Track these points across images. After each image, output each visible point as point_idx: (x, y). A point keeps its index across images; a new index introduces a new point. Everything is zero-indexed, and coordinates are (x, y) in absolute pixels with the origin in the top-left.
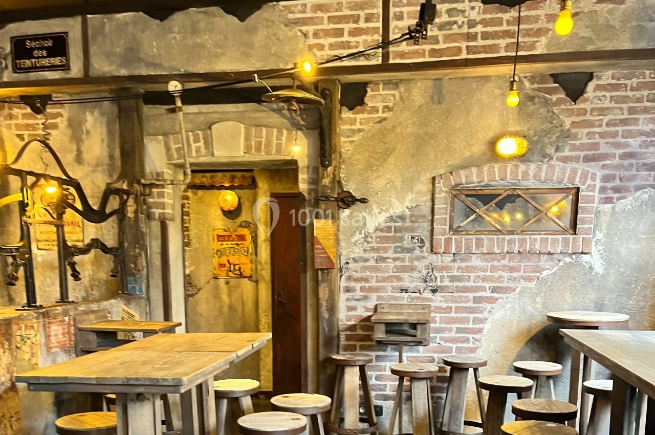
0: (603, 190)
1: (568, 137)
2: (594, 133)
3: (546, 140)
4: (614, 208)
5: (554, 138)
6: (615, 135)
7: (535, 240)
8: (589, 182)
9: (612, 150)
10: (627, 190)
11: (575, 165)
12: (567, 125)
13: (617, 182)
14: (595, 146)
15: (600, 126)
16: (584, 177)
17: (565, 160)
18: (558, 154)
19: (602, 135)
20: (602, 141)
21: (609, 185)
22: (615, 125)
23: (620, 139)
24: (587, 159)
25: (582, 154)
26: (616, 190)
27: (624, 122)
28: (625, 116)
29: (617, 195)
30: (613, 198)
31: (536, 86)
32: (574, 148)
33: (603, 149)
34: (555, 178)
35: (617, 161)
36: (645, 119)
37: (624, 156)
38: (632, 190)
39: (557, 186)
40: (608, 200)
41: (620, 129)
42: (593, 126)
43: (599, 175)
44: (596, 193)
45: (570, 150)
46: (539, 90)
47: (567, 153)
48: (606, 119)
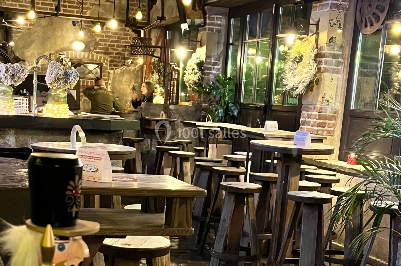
0: (110, 65)
1: (98, 44)
2: (107, 44)
3: (90, 44)
4: (114, 72)
5: (93, 44)
6: (113, 46)
7: (88, 81)
8: (106, 62)
9: (113, 51)
10: (118, 66)
11: (100, 55)
12: (98, 40)
13: (115, 63)
14: (107, 49)
15: (109, 42)
16: (104, 60)
17: (97, 53)
18: (95, 50)
19: (110, 45)
20: (110, 48)
21: (112, 63)
22: (113, 42)
23: (115, 47)
24: (105, 53)
25: (103, 51)
26: (115, 66)
27: (116, 42)
28: (117, 40)
29: (115, 68)
30: (114, 68)
31: (86, 24)
32: (100, 49)
33: (110, 50)
34: (94, 60)
35: (114, 55)
36: (123, 41)
37: (117, 54)
38: (120, 66)
39: (94, 62)
40: (112, 69)
41: (115, 44)
42: (106, 42)
43: (109, 59)
44: (108, 66)
45: (99, 50)
46: (87, 26)
47: (98, 50)
48: (110, 40)
